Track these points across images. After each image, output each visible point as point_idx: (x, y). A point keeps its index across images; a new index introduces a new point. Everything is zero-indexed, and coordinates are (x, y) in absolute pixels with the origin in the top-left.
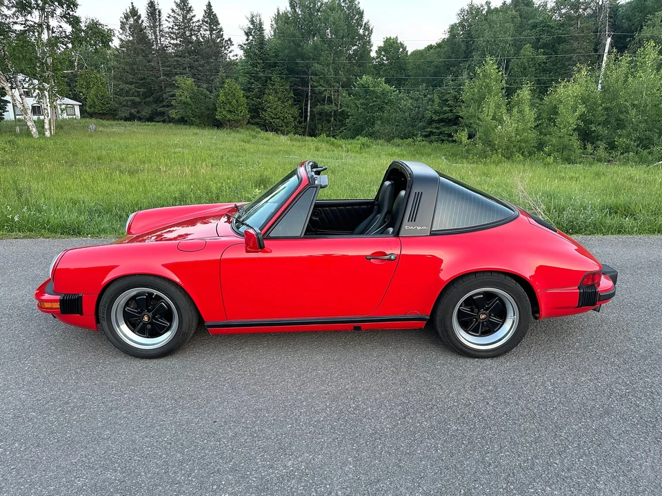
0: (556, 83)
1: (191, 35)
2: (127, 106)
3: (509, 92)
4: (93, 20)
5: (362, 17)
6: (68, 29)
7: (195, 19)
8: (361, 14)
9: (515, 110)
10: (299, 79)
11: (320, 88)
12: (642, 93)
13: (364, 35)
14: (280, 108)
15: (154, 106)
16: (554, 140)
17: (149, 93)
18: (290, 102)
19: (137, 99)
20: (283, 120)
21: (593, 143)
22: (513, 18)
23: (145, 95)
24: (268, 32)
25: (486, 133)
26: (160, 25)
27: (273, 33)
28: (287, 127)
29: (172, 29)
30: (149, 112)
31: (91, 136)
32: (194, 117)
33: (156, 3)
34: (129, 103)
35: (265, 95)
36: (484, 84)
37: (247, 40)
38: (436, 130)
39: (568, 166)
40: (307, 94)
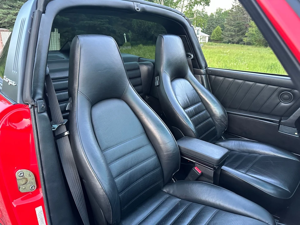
15: (241, 36)
19: (233, 33)
30: (238, 40)
34: (229, 35)
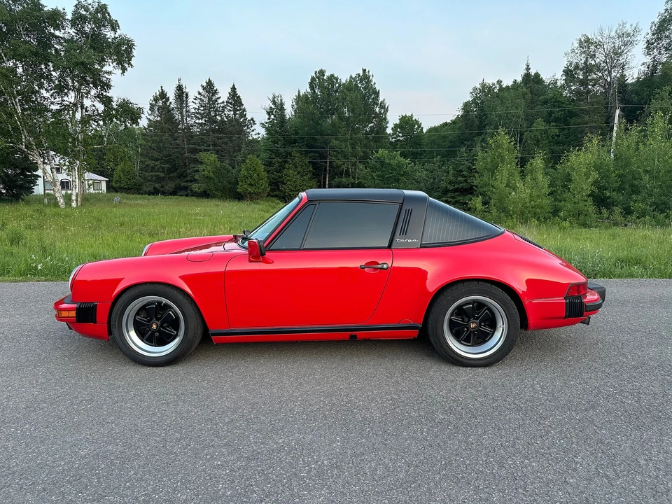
0: (568, 152)
1: (216, 115)
2: (152, 181)
3: (523, 162)
4: (124, 100)
5: (378, 96)
6: (101, 107)
7: (220, 101)
8: (377, 94)
9: (528, 178)
10: (318, 155)
11: (337, 161)
12: (653, 160)
13: (380, 113)
14: (299, 181)
15: (178, 181)
16: (569, 205)
17: (174, 168)
18: (309, 175)
19: (162, 175)
21: (608, 209)
22: (524, 94)
23: (170, 171)
24: (289, 112)
25: (501, 201)
26: (187, 106)
27: (293, 113)
29: (198, 110)
30: (173, 187)
31: (115, 206)
32: (216, 191)
33: (184, 87)
34: (154, 178)
35: (285, 170)
36: (497, 154)
37: (269, 119)
38: (451, 200)
39: (584, 230)
40: (326, 168)
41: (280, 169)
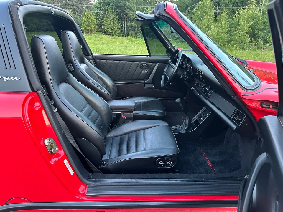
0: (240, 9)
10: (121, 10)
11: (130, 14)
14: (111, 24)
16: (236, 38)
20: (113, 30)
21: (256, 40)
28: (115, 33)
35: (105, 18)
36: (203, 10)
40: (125, 17)
41: (102, 18)
